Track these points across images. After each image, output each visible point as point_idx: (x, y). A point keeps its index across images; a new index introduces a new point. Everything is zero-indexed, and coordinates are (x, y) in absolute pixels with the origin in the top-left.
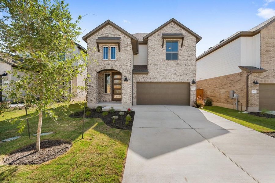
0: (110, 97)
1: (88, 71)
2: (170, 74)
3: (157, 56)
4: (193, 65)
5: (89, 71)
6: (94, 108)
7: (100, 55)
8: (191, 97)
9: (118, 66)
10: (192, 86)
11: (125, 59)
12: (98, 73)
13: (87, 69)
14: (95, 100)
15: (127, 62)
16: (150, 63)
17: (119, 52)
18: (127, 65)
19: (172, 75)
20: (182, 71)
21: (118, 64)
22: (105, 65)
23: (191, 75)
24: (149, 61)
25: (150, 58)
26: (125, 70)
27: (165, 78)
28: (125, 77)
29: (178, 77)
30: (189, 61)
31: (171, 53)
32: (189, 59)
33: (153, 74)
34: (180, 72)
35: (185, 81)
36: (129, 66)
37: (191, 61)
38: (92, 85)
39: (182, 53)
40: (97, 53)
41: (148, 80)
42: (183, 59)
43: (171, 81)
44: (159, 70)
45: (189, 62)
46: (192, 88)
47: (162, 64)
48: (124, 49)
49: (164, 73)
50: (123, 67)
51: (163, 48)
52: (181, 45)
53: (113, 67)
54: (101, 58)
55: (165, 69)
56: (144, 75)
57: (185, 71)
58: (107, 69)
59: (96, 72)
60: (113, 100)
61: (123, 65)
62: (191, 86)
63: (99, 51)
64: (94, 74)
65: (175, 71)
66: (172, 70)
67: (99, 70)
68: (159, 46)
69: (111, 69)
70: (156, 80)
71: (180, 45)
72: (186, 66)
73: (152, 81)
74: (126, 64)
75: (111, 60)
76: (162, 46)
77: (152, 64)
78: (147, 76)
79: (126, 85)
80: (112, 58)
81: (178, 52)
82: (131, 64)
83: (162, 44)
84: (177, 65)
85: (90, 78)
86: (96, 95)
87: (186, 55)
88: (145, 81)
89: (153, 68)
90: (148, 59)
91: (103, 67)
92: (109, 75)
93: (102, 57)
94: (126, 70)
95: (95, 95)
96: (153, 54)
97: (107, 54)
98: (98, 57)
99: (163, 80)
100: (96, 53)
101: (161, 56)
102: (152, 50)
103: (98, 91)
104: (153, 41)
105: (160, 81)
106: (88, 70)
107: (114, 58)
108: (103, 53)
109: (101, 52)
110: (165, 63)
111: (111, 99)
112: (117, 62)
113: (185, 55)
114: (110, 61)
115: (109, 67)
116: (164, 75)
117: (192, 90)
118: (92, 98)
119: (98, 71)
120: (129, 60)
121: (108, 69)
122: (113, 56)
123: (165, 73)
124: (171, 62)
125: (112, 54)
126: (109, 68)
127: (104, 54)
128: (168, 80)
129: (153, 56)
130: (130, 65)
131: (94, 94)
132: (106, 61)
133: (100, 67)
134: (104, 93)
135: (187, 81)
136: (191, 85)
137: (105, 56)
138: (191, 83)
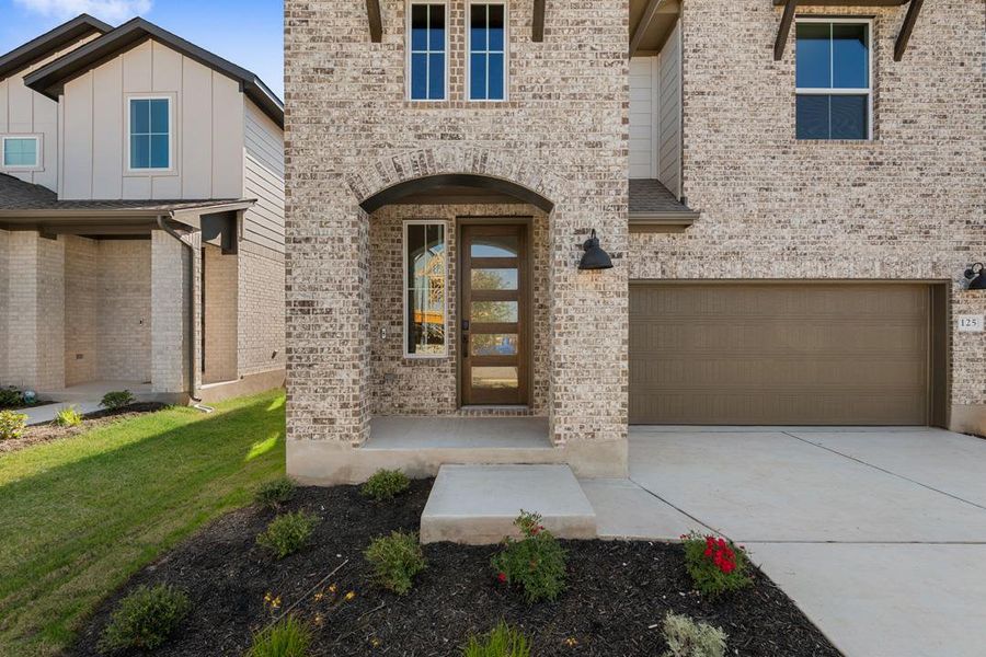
0: (447, 385)
1: (288, 193)
2: (823, 229)
3: (739, 115)
4: (970, 169)
5: (298, 194)
6: (342, 480)
7: (386, 64)
8: (955, 374)
9: (530, 154)
10: (963, 307)
11: (582, 96)
12: (371, 205)
13: (288, 176)
14: (345, 420)
15: (597, 121)
16: (697, 158)
17: (538, 35)
18: (599, 144)
19: (841, 237)
20: (902, 212)
21: (530, 137)
22: (429, 143)
23: (957, 237)
24: (692, 147)
25: (696, 129)
26: (583, 185)
27: (792, 253)
28: (584, 238)
29: (879, 248)
30: (940, 148)
31: (826, 96)
32: (945, 132)
33: (719, 228)
34: (889, 213)
35: (922, 272)
36: (615, 153)
37: (956, 148)
38: (326, 300)
39: (898, 95)
40: (363, 48)
41: (683, 270)
42: (906, 132)
43: (833, 274)
44: (753, 206)
45: (945, 150)
46: (961, 317)
47: (777, 163)
48: (572, 15)
49: (786, 224)
50: (567, 156)
51: (780, 65)
52: (891, 44)
53: (491, 158)
54: (395, 87)
55: (793, 194)
56: (657, 236)
57: (916, 212)
58: (439, 171)
59: (353, 201)
60: (463, 404)
61: (566, 145)
62: (955, 308)
63: (376, 33)
64: (341, 212)
65: (859, 211)
66: (838, 201)
67: (374, 186)
68: (753, 48)
69: (470, 170)
70: (735, 271)
71: (887, 45)
72: (924, 180)
73: (711, 272)
74: (592, 138)
75: (468, 106)
76: (771, 51)
77: (712, 168)
78: (679, 241)
79: (590, 296)
80: (477, 92)
81: (869, 91)
82: (625, 137)
83: (773, 36)
84: (869, 174)
85: (307, 247)
86: (354, 375)
87: (926, 106)
88: (669, 275)
89: (718, 192)
90: (686, 130)
91: (405, 160)
92: (434, 235)
93: (400, 79)
94: (591, 184)
95: (347, 376)
96: (719, 99)
97: (438, 62)
98: (373, 79)
99: (781, 270)
100: (353, 48)
101: (764, 116)
102: (708, 77)
103: (367, 343)
104: (717, 18)
105: (759, 272)
106: (295, 180)
107: (497, 92)
108: (409, 51)
109: (391, 37)
110: (791, 161)
111: (449, 395)
112: (519, 115)
113: (919, 106)
114: (462, 113)
115: (453, 159)
116: (786, 232)
117: (962, 329)
118: (322, 405)
119: (373, 191)
120: (615, 105)
121: (450, 170)
122: (488, 80)
123: (796, 222)
124: (830, 151)
125: (477, 62)
126: (460, 165)
127: (418, 62)
128: (811, 270)
129: (713, 115)
130: (619, 144)
131: (342, 374)
132: (432, 115)
133: (384, 156)
134: (406, 355)
135: (932, 275)
136: (957, 297)
137: (427, 80)
138: (956, 287)
